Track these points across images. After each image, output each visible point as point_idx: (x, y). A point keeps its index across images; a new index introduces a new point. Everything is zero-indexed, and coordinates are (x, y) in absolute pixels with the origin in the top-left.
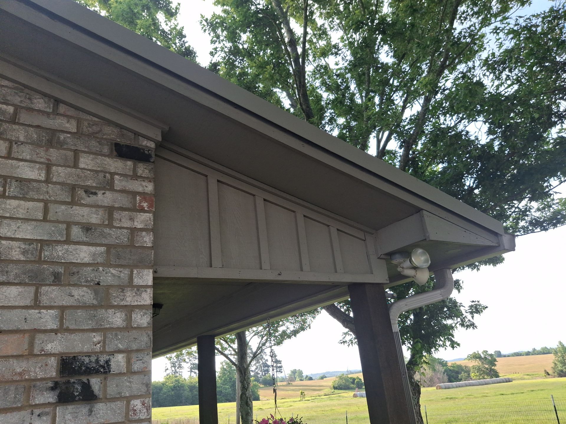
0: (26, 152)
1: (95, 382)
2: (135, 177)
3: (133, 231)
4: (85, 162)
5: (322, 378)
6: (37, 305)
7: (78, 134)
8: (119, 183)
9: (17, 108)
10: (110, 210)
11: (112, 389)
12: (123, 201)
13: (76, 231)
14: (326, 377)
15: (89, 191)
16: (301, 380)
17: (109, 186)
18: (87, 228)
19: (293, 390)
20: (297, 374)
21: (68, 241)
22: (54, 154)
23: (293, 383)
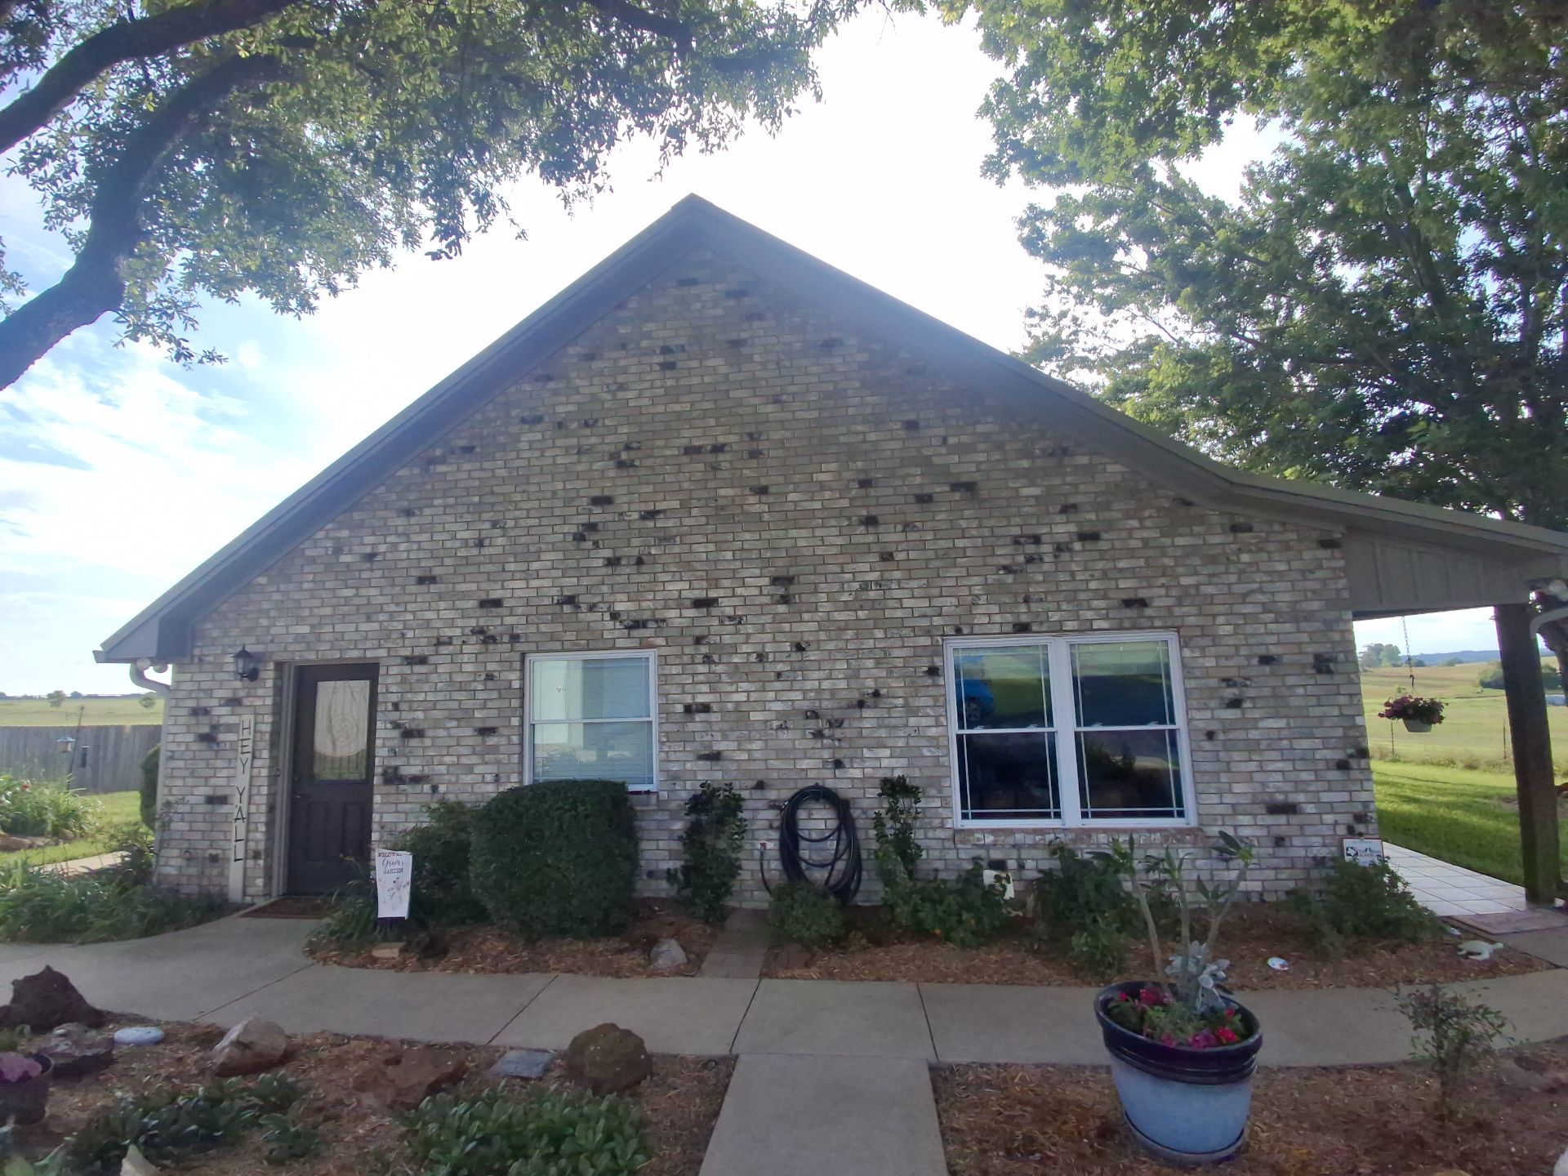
0: (1276, 556)
1: (1332, 665)
2: (1333, 558)
3: (1338, 591)
4: (1306, 555)
5: (1451, 664)
6: (1299, 631)
7: (1299, 540)
8: (1326, 564)
9: (1268, 533)
10: (1324, 581)
11: (1340, 668)
12: (1329, 574)
13: (1309, 594)
14: (1460, 662)
15: (1312, 572)
16: (1395, 666)
17: (1320, 567)
18: (1314, 592)
19: (1375, 683)
20: (1382, 654)
21: (1306, 600)
22: (1290, 554)
23: (1375, 670)
